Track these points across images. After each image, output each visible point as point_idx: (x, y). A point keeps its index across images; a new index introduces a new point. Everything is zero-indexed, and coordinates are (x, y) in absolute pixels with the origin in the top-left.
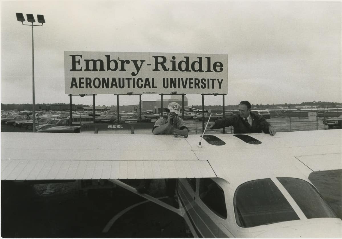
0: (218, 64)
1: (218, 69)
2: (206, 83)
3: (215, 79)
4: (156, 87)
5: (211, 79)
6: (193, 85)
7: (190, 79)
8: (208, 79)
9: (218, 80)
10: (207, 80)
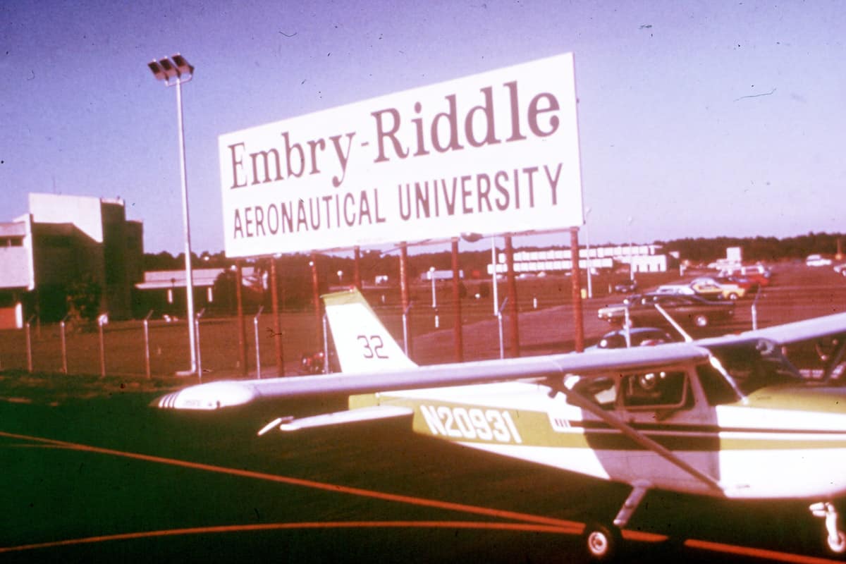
0: (543, 103)
1: (543, 121)
2: (509, 186)
3: (536, 169)
4: (383, 220)
5: (526, 170)
6: (472, 202)
7: (465, 179)
8: (516, 172)
9: (546, 168)
10: (511, 176)
